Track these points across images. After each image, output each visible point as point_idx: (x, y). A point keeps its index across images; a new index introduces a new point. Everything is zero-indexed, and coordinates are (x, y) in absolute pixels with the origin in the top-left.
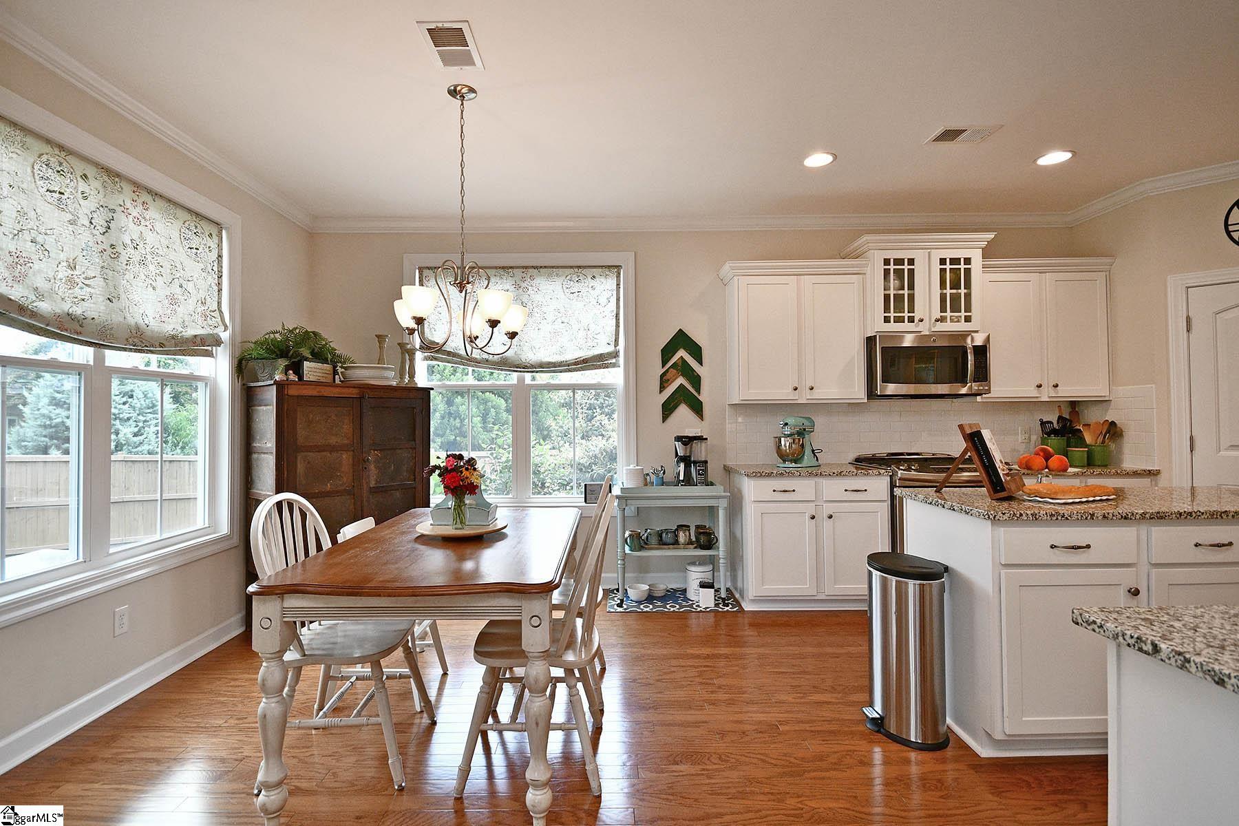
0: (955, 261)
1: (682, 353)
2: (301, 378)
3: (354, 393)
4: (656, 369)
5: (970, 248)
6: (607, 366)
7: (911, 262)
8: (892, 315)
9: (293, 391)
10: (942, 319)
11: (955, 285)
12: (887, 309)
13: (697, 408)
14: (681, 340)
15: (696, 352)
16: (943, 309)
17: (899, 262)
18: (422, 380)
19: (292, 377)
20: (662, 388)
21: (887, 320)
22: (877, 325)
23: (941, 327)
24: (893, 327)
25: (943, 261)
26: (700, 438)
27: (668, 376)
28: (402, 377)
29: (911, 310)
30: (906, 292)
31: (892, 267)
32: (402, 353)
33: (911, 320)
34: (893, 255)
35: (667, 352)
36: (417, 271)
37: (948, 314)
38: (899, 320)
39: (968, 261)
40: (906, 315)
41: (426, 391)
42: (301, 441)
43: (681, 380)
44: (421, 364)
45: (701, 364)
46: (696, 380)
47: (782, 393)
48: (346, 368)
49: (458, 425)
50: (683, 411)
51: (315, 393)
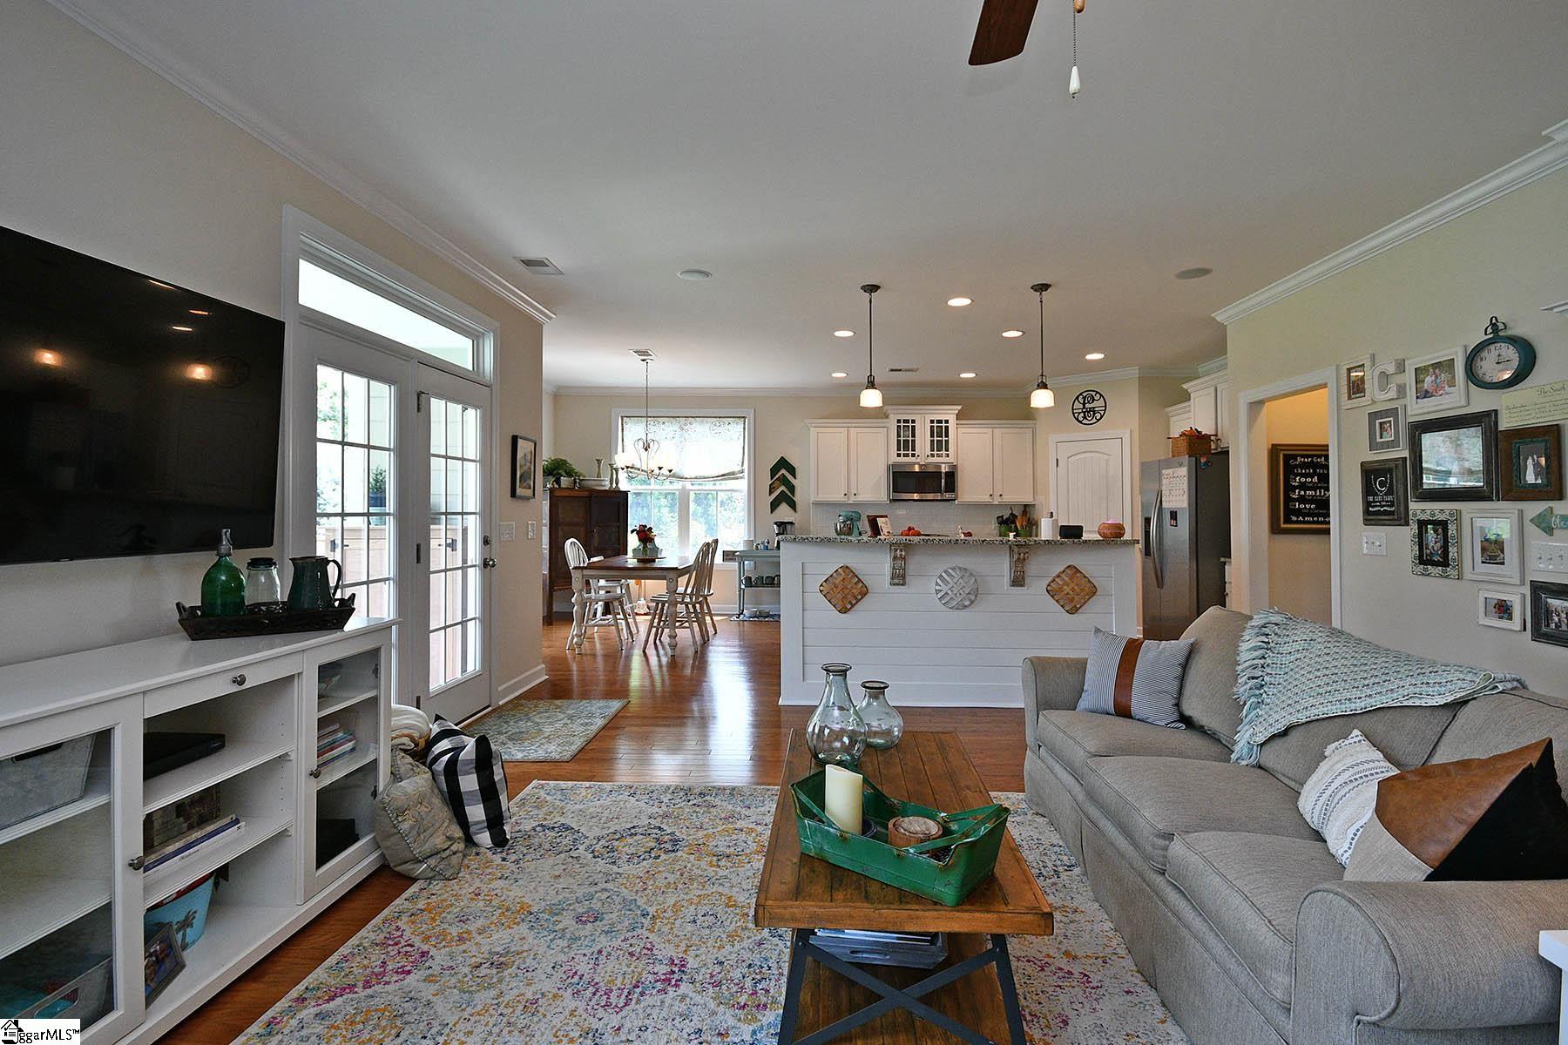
0: (940, 421)
1: (783, 471)
2: (559, 486)
3: (586, 494)
4: (767, 481)
5: (949, 414)
6: (737, 478)
7: (913, 421)
8: (902, 452)
9: (557, 494)
10: (933, 455)
11: (940, 435)
12: (899, 449)
13: (793, 505)
14: (783, 463)
15: (792, 471)
16: (932, 450)
17: (906, 421)
18: (623, 486)
19: (556, 486)
20: (771, 493)
21: (899, 455)
22: (894, 459)
23: (931, 460)
24: (902, 459)
25: (932, 421)
26: (791, 523)
27: (774, 485)
28: (611, 484)
29: (913, 450)
30: (910, 439)
31: (902, 424)
32: (612, 471)
33: (913, 455)
34: (902, 417)
35: (774, 471)
36: (620, 419)
37: (935, 452)
38: (907, 455)
39: (947, 422)
40: (910, 452)
41: (626, 493)
42: (561, 520)
43: (783, 488)
44: (622, 475)
45: (795, 478)
46: (792, 488)
47: (838, 497)
48: (581, 480)
49: (646, 515)
50: (784, 507)
51: (567, 494)
